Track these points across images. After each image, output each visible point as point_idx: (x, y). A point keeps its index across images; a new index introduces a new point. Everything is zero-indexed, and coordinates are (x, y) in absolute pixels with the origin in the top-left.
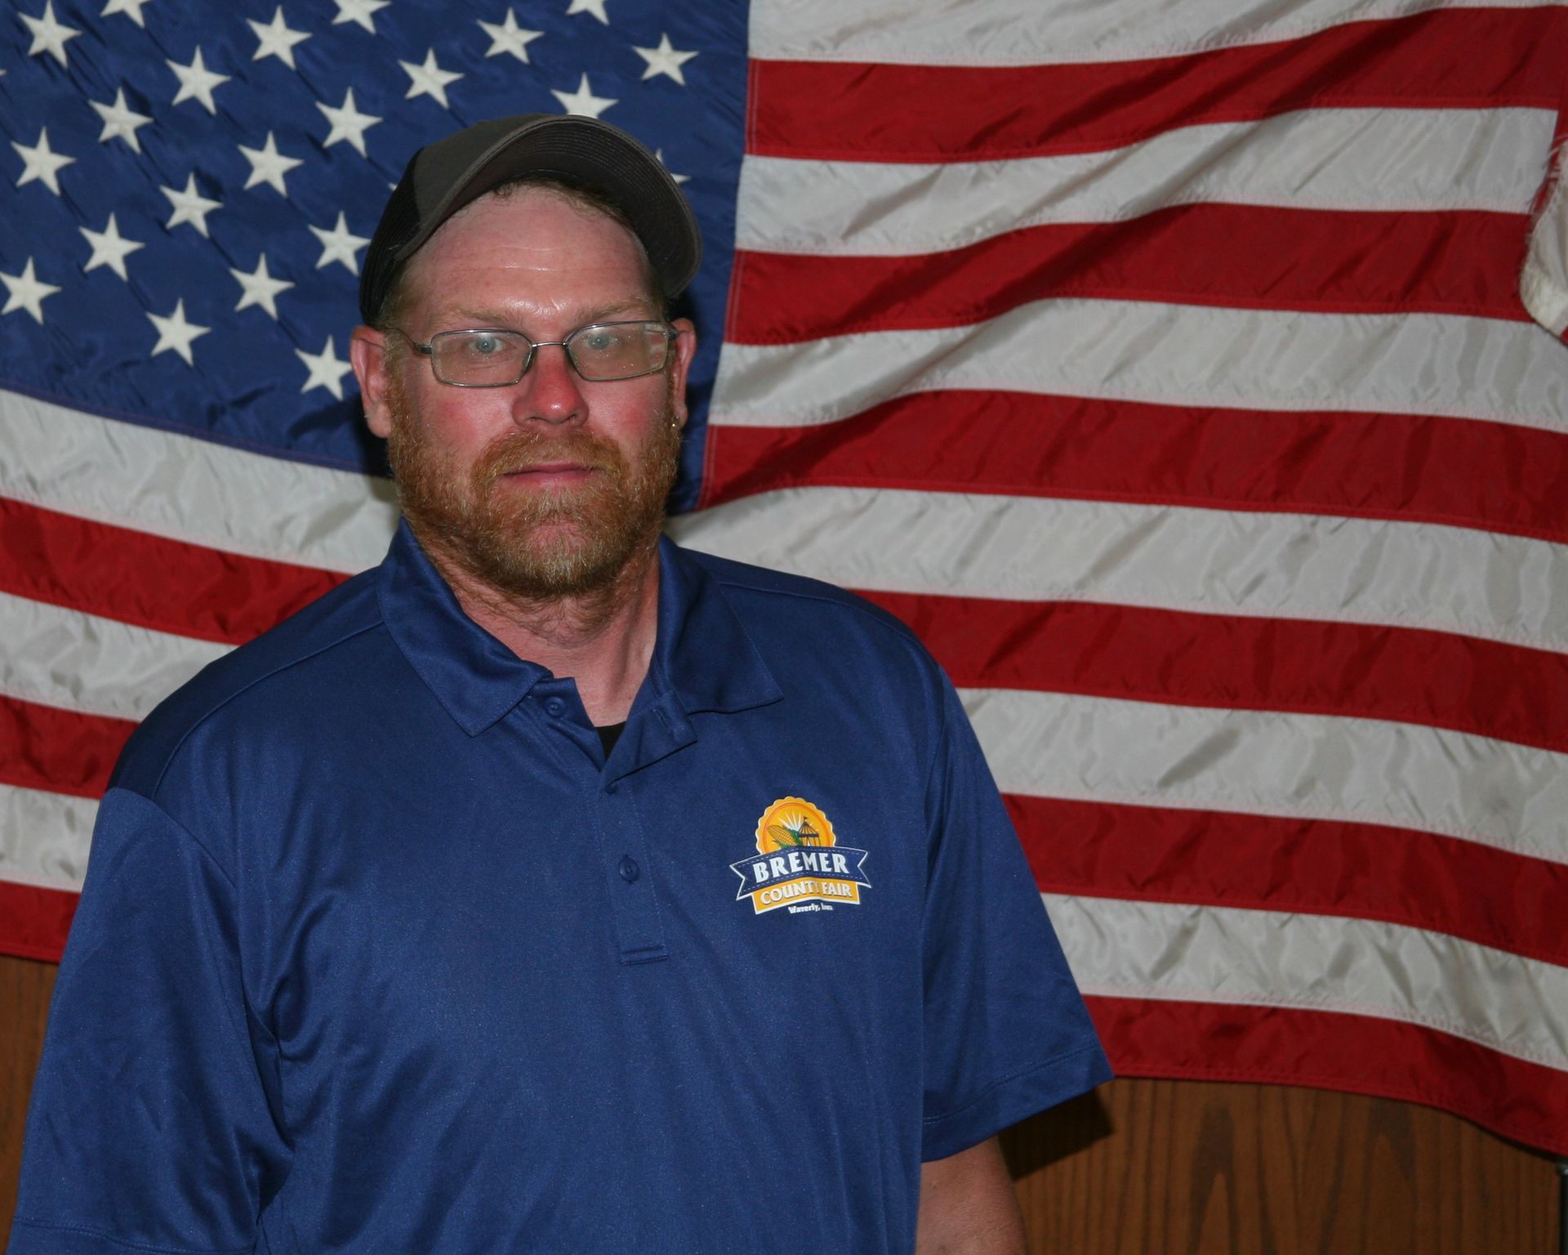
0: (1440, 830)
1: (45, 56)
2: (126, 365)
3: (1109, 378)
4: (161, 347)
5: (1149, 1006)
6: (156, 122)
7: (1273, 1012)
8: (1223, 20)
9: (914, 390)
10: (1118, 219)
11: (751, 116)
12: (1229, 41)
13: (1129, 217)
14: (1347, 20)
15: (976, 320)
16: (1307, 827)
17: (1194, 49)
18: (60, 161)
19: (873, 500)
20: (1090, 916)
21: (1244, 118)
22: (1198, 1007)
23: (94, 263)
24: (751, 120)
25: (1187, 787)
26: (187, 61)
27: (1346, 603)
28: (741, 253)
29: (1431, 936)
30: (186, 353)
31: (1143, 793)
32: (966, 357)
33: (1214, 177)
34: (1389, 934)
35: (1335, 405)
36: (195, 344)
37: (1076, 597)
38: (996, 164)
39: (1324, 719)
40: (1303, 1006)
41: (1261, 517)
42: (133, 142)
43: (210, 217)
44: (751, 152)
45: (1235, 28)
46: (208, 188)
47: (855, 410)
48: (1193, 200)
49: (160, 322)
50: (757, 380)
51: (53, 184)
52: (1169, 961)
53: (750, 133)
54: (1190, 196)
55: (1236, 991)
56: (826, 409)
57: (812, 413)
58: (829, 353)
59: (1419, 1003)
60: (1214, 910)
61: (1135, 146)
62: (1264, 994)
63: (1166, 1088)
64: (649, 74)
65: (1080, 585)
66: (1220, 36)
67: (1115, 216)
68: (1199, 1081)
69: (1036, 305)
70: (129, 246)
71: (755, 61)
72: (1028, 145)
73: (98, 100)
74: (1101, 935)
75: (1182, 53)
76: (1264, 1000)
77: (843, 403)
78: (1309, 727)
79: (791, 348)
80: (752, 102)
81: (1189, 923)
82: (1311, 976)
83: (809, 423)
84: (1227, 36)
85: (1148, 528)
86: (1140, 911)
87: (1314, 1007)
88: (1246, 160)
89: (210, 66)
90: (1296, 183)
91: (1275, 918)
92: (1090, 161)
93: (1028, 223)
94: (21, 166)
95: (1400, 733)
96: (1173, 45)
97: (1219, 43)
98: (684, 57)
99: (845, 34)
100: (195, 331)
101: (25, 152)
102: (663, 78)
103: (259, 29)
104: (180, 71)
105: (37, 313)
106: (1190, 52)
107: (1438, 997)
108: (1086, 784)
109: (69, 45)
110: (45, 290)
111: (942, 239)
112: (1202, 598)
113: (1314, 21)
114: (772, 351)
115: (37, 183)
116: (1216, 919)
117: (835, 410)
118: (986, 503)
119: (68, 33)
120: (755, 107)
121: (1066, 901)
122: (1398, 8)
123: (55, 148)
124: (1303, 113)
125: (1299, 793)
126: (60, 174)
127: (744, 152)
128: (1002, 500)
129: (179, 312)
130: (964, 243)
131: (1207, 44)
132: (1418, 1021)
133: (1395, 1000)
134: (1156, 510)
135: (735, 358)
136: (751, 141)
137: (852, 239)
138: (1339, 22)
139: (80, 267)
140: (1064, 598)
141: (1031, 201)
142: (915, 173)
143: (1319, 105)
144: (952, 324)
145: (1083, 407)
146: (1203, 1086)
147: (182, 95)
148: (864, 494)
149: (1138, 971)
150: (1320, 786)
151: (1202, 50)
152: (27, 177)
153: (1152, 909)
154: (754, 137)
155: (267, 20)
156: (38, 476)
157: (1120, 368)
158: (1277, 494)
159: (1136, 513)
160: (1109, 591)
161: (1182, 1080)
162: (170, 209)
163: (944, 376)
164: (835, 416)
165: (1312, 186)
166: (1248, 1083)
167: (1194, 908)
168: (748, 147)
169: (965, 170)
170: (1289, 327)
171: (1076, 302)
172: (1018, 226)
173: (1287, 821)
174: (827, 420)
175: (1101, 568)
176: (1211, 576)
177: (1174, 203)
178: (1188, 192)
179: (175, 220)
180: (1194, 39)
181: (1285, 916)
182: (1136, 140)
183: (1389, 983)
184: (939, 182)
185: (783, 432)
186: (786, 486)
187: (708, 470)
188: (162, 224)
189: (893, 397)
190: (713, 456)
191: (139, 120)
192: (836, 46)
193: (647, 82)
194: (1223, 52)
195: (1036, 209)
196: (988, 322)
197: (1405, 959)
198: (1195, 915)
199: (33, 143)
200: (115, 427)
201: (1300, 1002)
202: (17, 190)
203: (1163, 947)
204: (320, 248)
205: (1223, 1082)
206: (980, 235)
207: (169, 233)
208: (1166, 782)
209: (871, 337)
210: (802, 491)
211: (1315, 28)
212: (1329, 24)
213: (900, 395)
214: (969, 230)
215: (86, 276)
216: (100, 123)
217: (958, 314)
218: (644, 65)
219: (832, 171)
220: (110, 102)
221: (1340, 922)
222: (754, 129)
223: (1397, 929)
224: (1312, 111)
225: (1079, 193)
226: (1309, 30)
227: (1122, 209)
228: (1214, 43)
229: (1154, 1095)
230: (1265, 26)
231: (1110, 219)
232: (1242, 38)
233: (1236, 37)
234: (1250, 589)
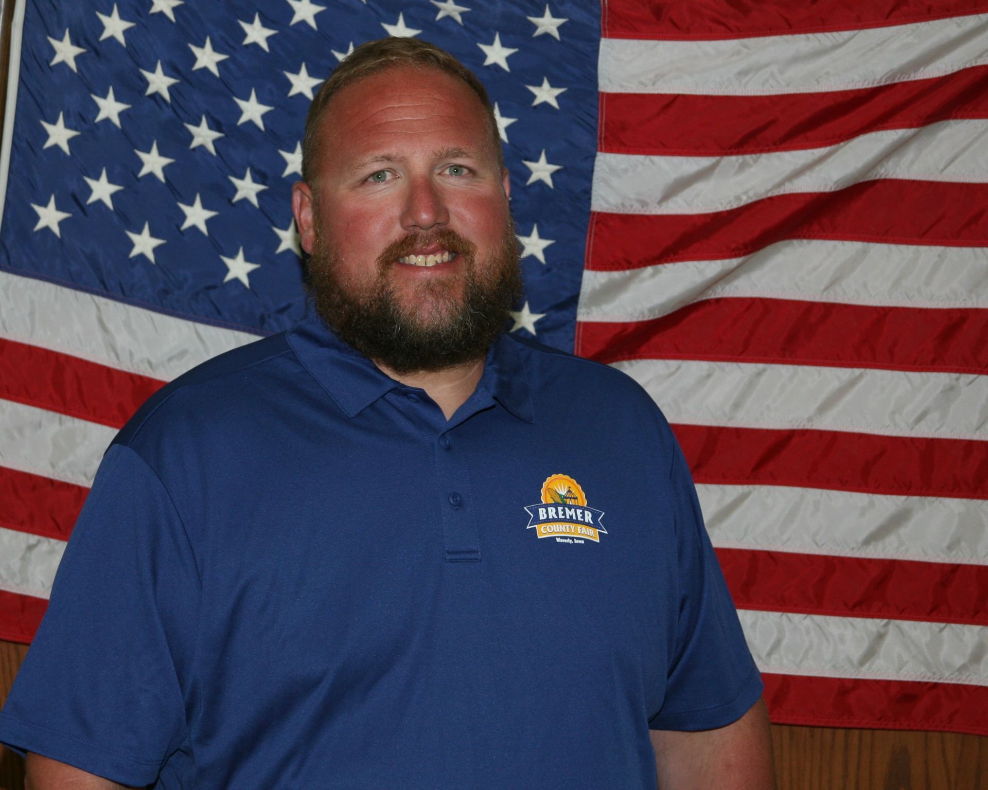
1: (156, 96)
2: (209, 288)
3: (827, 288)
4: (229, 277)
5: (858, 683)
6: (226, 136)
7: (935, 685)
8: (896, 65)
9: (704, 298)
10: (833, 190)
11: (601, 128)
12: (899, 78)
13: (838, 189)
14: (974, 64)
15: (744, 254)
16: (955, 568)
17: (878, 83)
18: (166, 161)
19: (679, 368)
20: (820, 627)
21: (910, 126)
22: (889, 683)
23: (187, 225)
24: (601, 130)
25: (880, 546)
26: (246, 98)
27: (977, 429)
28: (594, 213)
30: (245, 281)
31: (853, 549)
32: (736, 277)
33: (890, 163)
35: (969, 305)
36: (250, 275)
37: (808, 426)
38: (754, 156)
39: (965, 501)
40: (954, 682)
41: (924, 375)
42: (211, 148)
43: (260, 195)
44: (601, 151)
45: (904, 69)
46: (259, 177)
47: (669, 311)
48: (878, 177)
49: (228, 261)
50: (607, 293)
51: (160, 175)
52: (870, 655)
53: (601, 139)
54: (876, 175)
55: (912, 673)
56: (651, 310)
57: (643, 313)
58: (653, 275)
60: (898, 622)
61: (842, 144)
62: (929, 674)
63: (867, 734)
64: (537, 102)
65: (810, 419)
66: (894, 75)
67: (831, 188)
68: (889, 730)
69: (780, 244)
70: (209, 214)
71: (603, 93)
72: (775, 144)
73: (190, 123)
74: (827, 639)
75: (870, 86)
76: (929, 678)
77: (663, 305)
78: (954, 506)
79: (628, 272)
80: (602, 119)
81: (882, 630)
82: (958, 661)
83: (641, 319)
84: (899, 75)
85: (853, 383)
86: (851, 624)
87: (960, 682)
88: (910, 154)
89: (261, 101)
90: (941, 167)
91: (936, 626)
92: (813, 153)
93: (776, 193)
94: (141, 164)
96: (865, 81)
97: (894, 79)
98: (558, 91)
99: (660, 76)
100: (251, 267)
101: (143, 156)
102: (545, 105)
103: (291, 77)
104: (242, 104)
105: (151, 257)
106: (875, 85)
108: (816, 544)
109: (171, 89)
110: (156, 242)
111: (721, 204)
112: (888, 426)
113: (952, 65)
114: (616, 275)
115: (151, 175)
116: (898, 627)
117: (657, 311)
118: (749, 369)
119: (171, 81)
120: (604, 123)
121: (805, 618)
123: (162, 153)
124: (945, 123)
125: (950, 548)
126: (165, 169)
127: (597, 150)
128: (761, 366)
129: (241, 255)
130: (735, 206)
131: (886, 81)
134: (857, 371)
135: (592, 280)
136: (601, 143)
137: (664, 204)
138: (968, 66)
139: (178, 227)
140: (801, 427)
141: (777, 180)
142: (704, 162)
143: (956, 117)
144: (730, 256)
145: (809, 307)
146: (892, 733)
147: (243, 119)
148: (673, 364)
149: (850, 661)
150: (963, 544)
151: (882, 84)
152: (144, 171)
153: (859, 622)
154: (603, 140)
155: (296, 71)
156: (154, 361)
157: (834, 282)
158: (933, 361)
159: (844, 374)
160: (828, 423)
161: (878, 729)
162: (235, 190)
163: (723, 289)
164: (657, 315)
165: (951, 167)
166: (920, 731)
167: (885, 621)
168: (599, 148)
169: (733, 160)
170: (939, 256)
171: (805, 241)
172: (770, 195)
173: (942, 566)
174: (651, 318)
175: (823, 408)
176: (893, 413)
177: (866, 180)
178: (875, 172)
179: (238, 197)
180: (878, 77)
181: (942, 625)
182: (842, 141)
184: (718, 169)
185: (625, 326)
186: (624, 359)
187: (578, 351)
188: (230, 200)
189: (691, 303)
190: (580, 342)
191: (216, 135)
192: (654, 84)
193: (535, 107)
194: (895, 85)
195: (780, 184)
196: (751, 255)
198: (886, 625)
199: (148, 150)
200: (201, 328)
201: (952, 680)
202: (138, 180)
203: (865, 645)
205: (904, 730)
206: (745, 200)
207: (233, 205)
208: (867, 542)
209: (679, 265)
210: (633, 362)
211: (953, 70)
212: (962, 68)
213: (695, 301)
214: (738, 198)
215: (182, 233)
216: (191, 137)
217: (733, 250)
218: (534, 97)
219: (652, 161)
220: (197, 124)
221: (976, 628)
222: (603, 136)
224: (952, 122)
225: (808, 173)
226: (949, 71)
227: (835, 183)
228: (890, 80)
229: (860, 739)
230: (922, 69)
231: (827, 190)
232: (907, 76)
233: (903, 76)
234: (919, 420)
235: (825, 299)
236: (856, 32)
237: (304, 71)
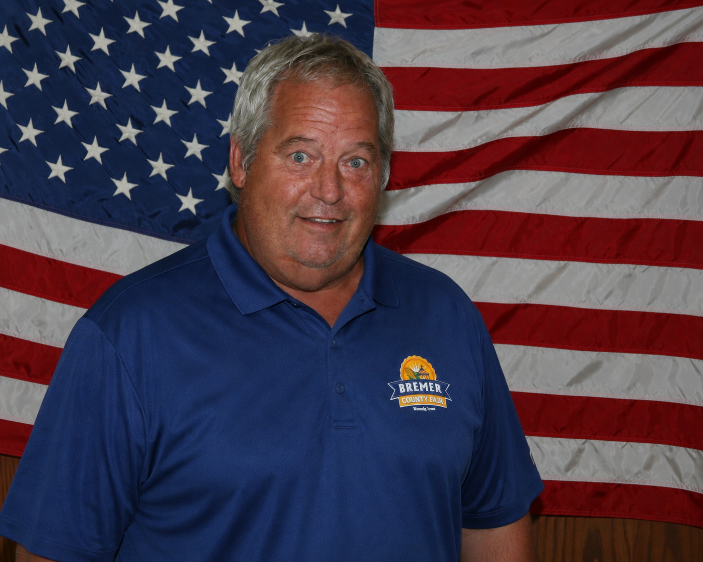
0: (693, 403)
1: (66, 69)
2: (102, 200)
3: (539, 204)
4: (117, 192)
5: (563, 484)
6: (114, 96)
7: (619, 485)
8: (586, 48)
9: (453, 210)
10: (542, 135)
12: (588, 59)
13: (546, 134)
14: (642, 49)
15: (480, 179)
16: (633, 403)
17: (573, 61)
18: (73, 113)
19: (436, 260)
20: (537, 444)
21: (597, 91)
22: (586, 484)
23: (88, 157)
25: (579, 386)
26: (128, 70)
27: (649, 304)
29: (690, 450)
30: (128, 195)
31: (560, 389)
32: (476, 196)
33: (584, 117)
34: (671, 450)
36: (132, 191)
37: (527, 302)
38: (486, 112)
39: (639, 355)
40: (632, 483)
41: (610, 266)
42: (103, 105)
43: (138, 137)
45: (592, 52)
46: (137, 124)
47: (427, 219)
48: (575, 127)
49: (116, 182)
51: (69, 123)
52: (573, 464)
54: (574, 125)
55: (602, 476)
57: (408, 219)
58: (415, 194)
59: (684, 481)
60: (592, 441)
61: (548, 103)
62: (615, 478)
63: (571, 520)
65: (529, 297)
66: (585, 56)
67: (540, 133)
68: (586, 517)
69: (506, 173)
70: (103, 150)
72: (501, 103)
73: (89, 87)
74: (542, 452)
75: (568, 63)
76: (615, 480)
78: (632, 359)
79: (397, 192)
81: (581, 447)
82: (635, 470)
83: (414, 223)
84: (588, 56)
85: (560, 271)
86: (559, 442)
87: (637, 483)
88: (598, 110)
89: (138, 72)
90: (621, 120)
91: (619, 444)
92: (528, 110)
93: (502, 138)
94: (56, 116)
95: (674, 361)
96: (564, 59)
97: (585, 59)
99: (417, 55)
100: (132, 186)
101: (58, 110)
103: (159, 55)
104: (125, 74)
105: (63, 178)
106: (571, 62)
107: (694, 478)
108: (535, 385)
109: (76, 64)
110: (66, 169)
111: (464, 145)
112: (584, 302)
113: (627, 49)
115: (63, 123)
116: (592, 444)
118: (487, 260)
119: (76, 58)
122: (664, 43)
123: (70, 108)
124: (624, 88)
125: (629, 389)
126: (73, 119)
128: (494, 259)
129: (125, 178)
130: (473, 146)
131: (579, 60)
132: (685, 488)
133: (674, 479)
134: (562, 263)
137: (423, 145)
138: (638, 49)
139: (82, 158)
140: (523, 302)
141: (503, 128)
142: (450, 115)
143: (631, 85)
144: (469, 181)
145: (529, 217)
146: (588, 519)
147: (126, 84)
148: (431, 257)
149: (558, 469)
150: (639, 385)
151: (577, 62)
152: (59, 120)
153: (564, 441)
155: (163, 51)
157: (545, 200)
158: (617, 256)
159: (551, 265)
160: (543, 299)
161: (579, 516)
162: (120, 133)
163: (466, 204)
165: (629, 120)
166: (608, 518)
167: (584, 440)
169: (472, 114)
170: (621, 182)
171: (524, 171)
172: (497, 139)
173: (624, 401)
175: (539, 289)
176: (588, 292)
177: (566, 128)
178: (573, 123)
179: (123, 138)
180: (573, 57)
181: (624, 443)
182: (549, 101)
183: (672, 472)
184: (460, 119)
188: (117, 140)
189: (443, 214)
191: (106, 95)
192: (413, 60)
194: (586, 62)
195: (506, 130)
196: (486, 180)
197: (678, 461)
198: (584, 443)
199: (61, 106)
200: (97, 227)
201: (631, 481)
202: (54, 126)
203: (569, 458)
204: (186, 149)
205: (597, 517)
206: (480, 142)
207: (119, 143)
208: (570, 384)
209: (434, 186)
211: (629, 51)
212: (633, 51)
213: (447, 212)
214: (475, 141)
215: (84, 162)
216: (89, 97)
217: (472, 178)
219: (413, 115)
220: (94, 88)
221: (648, 445)
223: (675, 448)
224: (628, 88)
225: (524, 124)
226: (625, 53)
227: (543, 131)
228: (583, 59)
229: (566, 523)
230: (605, 51)
231: (538, 135)
232: (594, 57)
233: (592, 56)
234: (606, 298)
235: (538, 212)
236: (557, 25)
237: (168, 51)
